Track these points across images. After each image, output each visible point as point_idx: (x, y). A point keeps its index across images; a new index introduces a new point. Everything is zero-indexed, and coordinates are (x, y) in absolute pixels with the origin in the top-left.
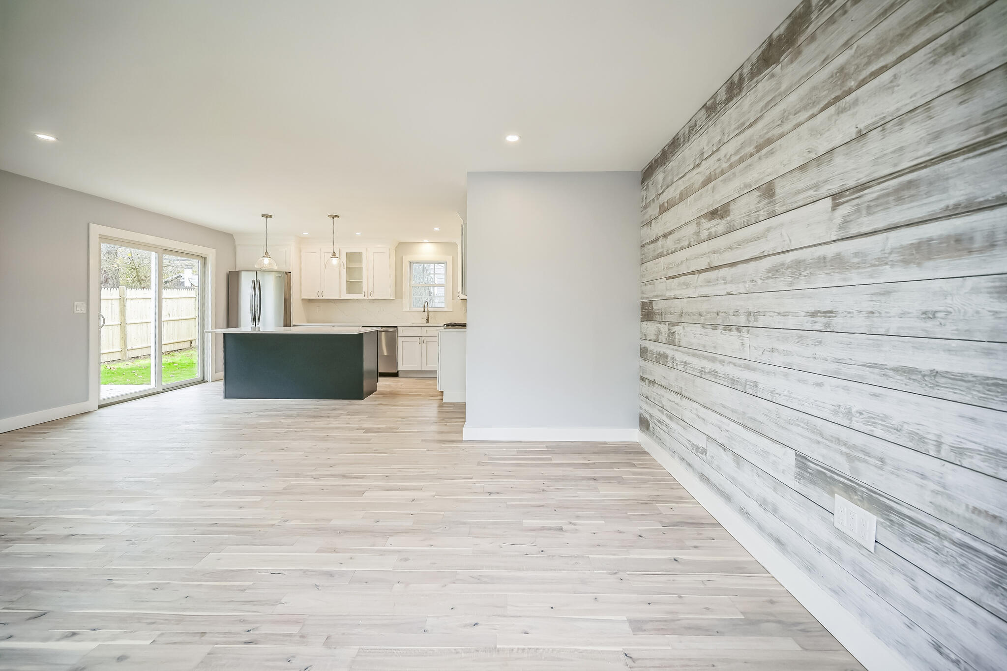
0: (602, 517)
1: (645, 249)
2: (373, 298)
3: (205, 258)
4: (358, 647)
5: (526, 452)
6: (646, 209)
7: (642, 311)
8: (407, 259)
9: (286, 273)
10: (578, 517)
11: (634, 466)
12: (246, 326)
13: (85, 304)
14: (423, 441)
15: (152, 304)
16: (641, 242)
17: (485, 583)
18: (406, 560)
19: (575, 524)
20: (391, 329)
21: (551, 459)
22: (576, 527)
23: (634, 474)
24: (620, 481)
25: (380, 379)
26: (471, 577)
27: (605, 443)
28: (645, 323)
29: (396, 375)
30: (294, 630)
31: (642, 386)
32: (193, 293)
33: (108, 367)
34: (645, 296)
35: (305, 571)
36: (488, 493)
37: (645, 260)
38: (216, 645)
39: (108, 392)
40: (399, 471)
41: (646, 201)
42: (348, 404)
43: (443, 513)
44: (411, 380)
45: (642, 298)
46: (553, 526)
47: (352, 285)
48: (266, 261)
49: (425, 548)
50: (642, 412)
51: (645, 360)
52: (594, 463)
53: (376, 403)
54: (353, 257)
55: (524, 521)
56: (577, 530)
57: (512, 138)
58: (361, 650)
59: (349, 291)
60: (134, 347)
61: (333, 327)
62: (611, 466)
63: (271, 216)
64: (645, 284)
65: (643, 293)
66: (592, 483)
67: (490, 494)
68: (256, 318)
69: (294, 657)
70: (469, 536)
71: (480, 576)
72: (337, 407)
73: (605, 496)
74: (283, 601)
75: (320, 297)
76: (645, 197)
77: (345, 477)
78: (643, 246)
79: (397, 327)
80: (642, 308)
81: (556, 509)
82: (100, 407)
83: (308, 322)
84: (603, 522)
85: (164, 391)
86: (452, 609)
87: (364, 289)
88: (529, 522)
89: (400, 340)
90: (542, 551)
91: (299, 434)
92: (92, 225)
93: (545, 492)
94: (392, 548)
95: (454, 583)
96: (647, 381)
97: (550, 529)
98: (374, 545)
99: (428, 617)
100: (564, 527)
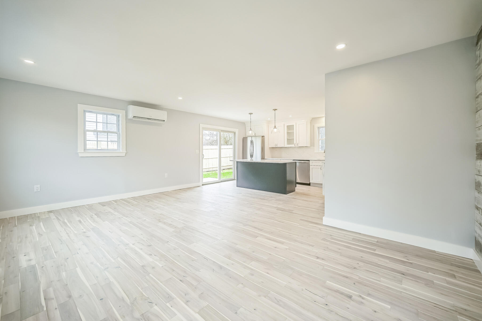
0: (390, 303)
1: (479, 99)
2: (299, 146)
3: (235, 133)
4: (208, 304)
5: (359, 241)
6: (479, 66)
7: (477, 152)
8: (316, 126)
9: (262, 137)
10: (369, 295)
11: (454, 277)
12: (249, 160)
13: (198, 150)
14: (301, 220)
15: (218, 151)
16: (476, 94)
17: (280, 305)
18: (252, 275)
19: (363, 298)
20: (307, 162)
21: (375, 250)
22: (363, 301)
23: (448, 283)
24: (429, 284)
25: (297, 185)
26: (275, 298)
27: (434, 252)
28: (479, 161)
29: (309, 184)
30: (195, 283)
31: (477, 214)
32: (231, 147)
33: (216, 172)
34: (479, 138)
35: (214, 262)
36: (317, 257)
37: (479, 109)
38: (173, 277)
39: (205, 180)
40: (279, 232)
41: (479, 59)
42: (279, 196)
43: (285, 259)
44: (316, 188)
45: (477, 140)
46: (346, 292)
47: (290, 141)
48: (250, 132)
49: (265, 273)
50: (477, 235)
51: (479, 193)
52: (411, 263)
53: (292, 197)
54: (290, 127)
55: (327, 281)
56: (362, 303)
57: (341, 46)
58: (208, 305)
59: (288, 143)
60: (223, 166)
61: (281, 160)
62: (427, 270)
63: (252, 114)
64: (479, 129)
65: (477, 136)
66: (399, 276)
67: (318, 258)
68: (252, 156)
69: (188, 294)
70: (289, 277)
71: (280, 300)
72: (272, 196)
73: (405, 289)
74: (200, 270)
75: (276, 147)
76: (479, 55)
77: (255, 228)
78: (477, 97)
79: (309, 160)
80: (477, 149)
81: (356, 283)
82: (203, 185)
83: (272, 158)
84: (389, 307)
85: (221, 182)
86: (255, 309)
87: (295, 142)
88: (329, 283)
89: (311, 167)
90: (327, 305)
91: (252, 205)
92: (200, 124)
93: (355, 269)
94: (251, 267)
95: (265, 297)
96: (480, 210)
97: (342, 293)
98: (244, 262)
99: (242, 307)
100: (354, 297)
